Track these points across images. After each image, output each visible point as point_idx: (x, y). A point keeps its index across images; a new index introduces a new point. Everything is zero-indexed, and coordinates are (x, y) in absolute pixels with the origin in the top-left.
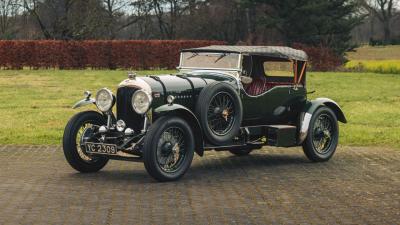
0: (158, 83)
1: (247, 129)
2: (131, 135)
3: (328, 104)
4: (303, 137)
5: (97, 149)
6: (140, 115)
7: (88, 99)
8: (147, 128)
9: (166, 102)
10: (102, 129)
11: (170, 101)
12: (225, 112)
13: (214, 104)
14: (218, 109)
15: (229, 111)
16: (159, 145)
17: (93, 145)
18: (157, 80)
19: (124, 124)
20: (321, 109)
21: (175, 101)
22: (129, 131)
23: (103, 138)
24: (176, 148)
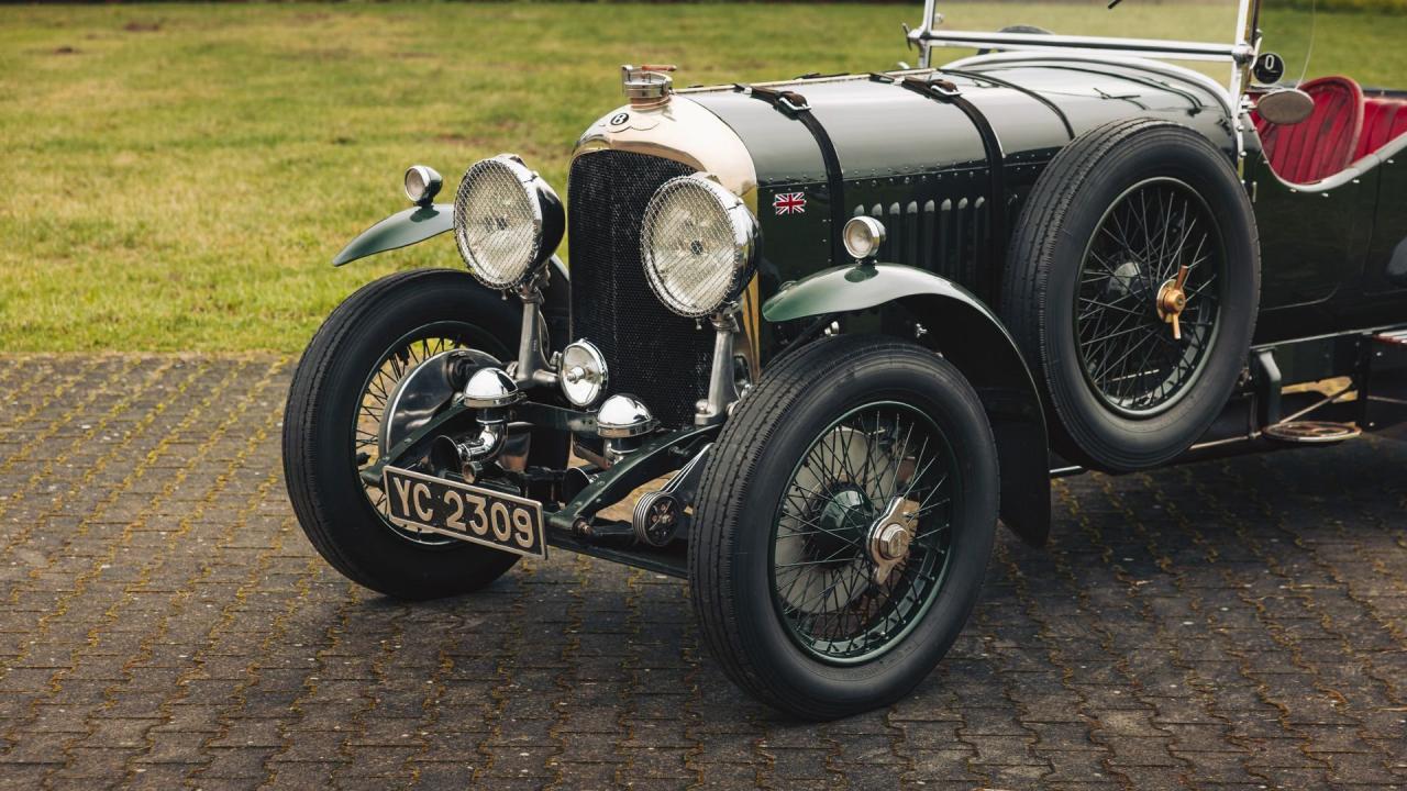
0: (798, 130)
1: (1268, 360)
2: (633, 440)
5: (442, 511)
6: (686, 322)
7: (426, 208)
8: (728, 394)
9: (841, 258)
10: (485, 386)
11: (858, 248)
12: (1170, 294)
14: (1130, 269)
16: (794, 504)
17: (424, 482)
18: (795, 109)
19: (598, 364)
21: (889, 251)
22: (621, 412)
23: (488, 439)
24: (891, 530)
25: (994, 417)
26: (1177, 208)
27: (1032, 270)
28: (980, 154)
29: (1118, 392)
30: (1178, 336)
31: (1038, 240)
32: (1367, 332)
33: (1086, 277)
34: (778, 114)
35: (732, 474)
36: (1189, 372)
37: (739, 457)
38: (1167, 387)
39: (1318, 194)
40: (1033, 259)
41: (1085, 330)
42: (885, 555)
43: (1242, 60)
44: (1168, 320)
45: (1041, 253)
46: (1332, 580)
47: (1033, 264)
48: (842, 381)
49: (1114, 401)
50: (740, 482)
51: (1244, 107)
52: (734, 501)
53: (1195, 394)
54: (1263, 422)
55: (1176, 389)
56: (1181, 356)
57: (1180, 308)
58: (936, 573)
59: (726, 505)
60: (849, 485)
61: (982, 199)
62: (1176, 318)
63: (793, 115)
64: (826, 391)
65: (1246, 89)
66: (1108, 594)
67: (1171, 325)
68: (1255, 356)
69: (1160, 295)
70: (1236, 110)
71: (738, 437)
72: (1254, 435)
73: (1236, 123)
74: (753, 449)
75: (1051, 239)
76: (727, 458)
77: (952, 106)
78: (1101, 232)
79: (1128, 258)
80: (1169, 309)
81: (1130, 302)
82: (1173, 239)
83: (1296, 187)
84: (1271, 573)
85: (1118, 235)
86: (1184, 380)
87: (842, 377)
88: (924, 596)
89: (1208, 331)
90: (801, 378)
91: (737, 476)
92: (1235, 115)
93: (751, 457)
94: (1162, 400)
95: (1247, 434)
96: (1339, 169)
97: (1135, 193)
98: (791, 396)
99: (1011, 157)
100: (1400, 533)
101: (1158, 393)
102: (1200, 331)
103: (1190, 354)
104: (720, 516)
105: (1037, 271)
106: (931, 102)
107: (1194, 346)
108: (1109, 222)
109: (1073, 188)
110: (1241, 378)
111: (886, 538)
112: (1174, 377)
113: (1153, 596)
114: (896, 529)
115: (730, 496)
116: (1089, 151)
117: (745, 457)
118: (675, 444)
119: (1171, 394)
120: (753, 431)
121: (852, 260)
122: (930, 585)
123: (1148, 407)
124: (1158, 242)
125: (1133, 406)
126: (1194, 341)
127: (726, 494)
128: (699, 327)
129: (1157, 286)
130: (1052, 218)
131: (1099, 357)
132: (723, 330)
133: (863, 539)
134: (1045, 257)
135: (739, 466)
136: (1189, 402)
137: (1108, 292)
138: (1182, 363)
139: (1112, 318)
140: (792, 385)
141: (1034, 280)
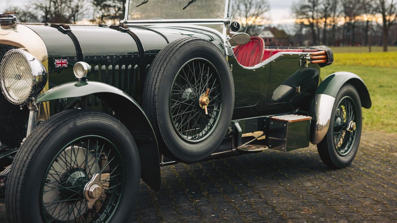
3: (353, 82)
4: (321, 134)
12: (204, 98)
13: (182, 82)
14: (190, 90)
15: (211, 95)
20: (345, 90)
25: (138, 143)
26: (206, 70)
27: (153, 89)
28: (136, 49)
29: (187, 134)
30: (207, 113)
31: (155, 78)
32: (268, 116)
33: (173, 92)
34: (59, 32)
35: (22, 165)
36: (211, 127)
37: (25, 158)
38: (204, 132)
39: (251, 70)
40: (154, 84)
41: (174, 112)
42: (91, 197)
43: (227, 23)
44: (203, 108)
45: (156, 82)
46: (260, 197)
47: (153, 86)
48: (71, 127)
49: (185, 137)
50: (25, 169)
51: (227, 39)
52: (22, 177)
53: (214, 135)
54: (236, 145)
55: (207, 133)
56: (208, 122)
57: (207, 104)
58: (116, 203)
59: (19, 179)
60: (78, 169)
61: (137, 66)
62: (206, 107)
63: (65, 32)
64: (64, 131)
65: (228, 33)
66: (185, 205)
67: (204, 110)
68: (233, 123)
69: (200, 99)
70: (225, 40)
71: (25, 150)
72: (234, 150)
73: (225, 44)
74: (31, 155)
75: (160, 77)
76: (20, 159)
77: (126, 34)
78: (178, 75)
79: (189, 87)
80: (204, 104)
81: (190, 101)
82: (204, 80)
83: (245, 67)
84: (241, 196)
85: (185, 78)
86: (210, 130)
87: (71, 125)
88: (111, 212)
89: (218, 113)
90: (53, 126)
91: (24, 166)
92: (225, 41)
93: (30, 158)
94: (202, 137)
95: (231, 150)
96: (258, 63)
97: (190, 63)
98: (48, 132)
99: (147, 52)
100: (280, 181)
101: (201, 134)
102: (215, 113)
103: (211, 121)
104: (16, 183)
105: (155, 89)
106: (119, 32)
107: (213, 118)
108: (181, 72)
109: (168, 59)
110: (229, 130)
111: (92, 190)
112: (206, 129)
113: (202, 206)
114: (96, 186)
115: (21, 175)
116: (174, 47)
117: (27, 158)
118: (10, 155)
119: (205, 134)
120: (31, 147)
121: (77, 80)
122: (113, 208)
123: (197, 139)
124: (199, 82)
125: (192, 139)
126: (213, 116)
127: (19, 174)
128: (21, 109)
129: (199, 96)
130: (160, 70)
131: (179, 121)
132: (32, 110)
133: (82, 190)
134: (158, 84)
135: (25, 162)
136: (211, 137)
137: (182, 98)
138: (209, 124)
139: (184, 107)
140: (49, 128)
141: (154, 92)
